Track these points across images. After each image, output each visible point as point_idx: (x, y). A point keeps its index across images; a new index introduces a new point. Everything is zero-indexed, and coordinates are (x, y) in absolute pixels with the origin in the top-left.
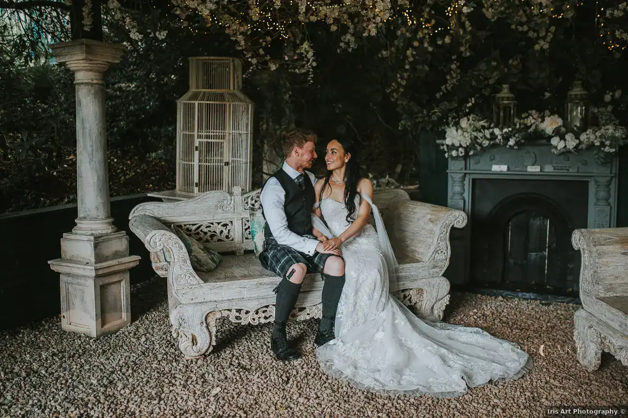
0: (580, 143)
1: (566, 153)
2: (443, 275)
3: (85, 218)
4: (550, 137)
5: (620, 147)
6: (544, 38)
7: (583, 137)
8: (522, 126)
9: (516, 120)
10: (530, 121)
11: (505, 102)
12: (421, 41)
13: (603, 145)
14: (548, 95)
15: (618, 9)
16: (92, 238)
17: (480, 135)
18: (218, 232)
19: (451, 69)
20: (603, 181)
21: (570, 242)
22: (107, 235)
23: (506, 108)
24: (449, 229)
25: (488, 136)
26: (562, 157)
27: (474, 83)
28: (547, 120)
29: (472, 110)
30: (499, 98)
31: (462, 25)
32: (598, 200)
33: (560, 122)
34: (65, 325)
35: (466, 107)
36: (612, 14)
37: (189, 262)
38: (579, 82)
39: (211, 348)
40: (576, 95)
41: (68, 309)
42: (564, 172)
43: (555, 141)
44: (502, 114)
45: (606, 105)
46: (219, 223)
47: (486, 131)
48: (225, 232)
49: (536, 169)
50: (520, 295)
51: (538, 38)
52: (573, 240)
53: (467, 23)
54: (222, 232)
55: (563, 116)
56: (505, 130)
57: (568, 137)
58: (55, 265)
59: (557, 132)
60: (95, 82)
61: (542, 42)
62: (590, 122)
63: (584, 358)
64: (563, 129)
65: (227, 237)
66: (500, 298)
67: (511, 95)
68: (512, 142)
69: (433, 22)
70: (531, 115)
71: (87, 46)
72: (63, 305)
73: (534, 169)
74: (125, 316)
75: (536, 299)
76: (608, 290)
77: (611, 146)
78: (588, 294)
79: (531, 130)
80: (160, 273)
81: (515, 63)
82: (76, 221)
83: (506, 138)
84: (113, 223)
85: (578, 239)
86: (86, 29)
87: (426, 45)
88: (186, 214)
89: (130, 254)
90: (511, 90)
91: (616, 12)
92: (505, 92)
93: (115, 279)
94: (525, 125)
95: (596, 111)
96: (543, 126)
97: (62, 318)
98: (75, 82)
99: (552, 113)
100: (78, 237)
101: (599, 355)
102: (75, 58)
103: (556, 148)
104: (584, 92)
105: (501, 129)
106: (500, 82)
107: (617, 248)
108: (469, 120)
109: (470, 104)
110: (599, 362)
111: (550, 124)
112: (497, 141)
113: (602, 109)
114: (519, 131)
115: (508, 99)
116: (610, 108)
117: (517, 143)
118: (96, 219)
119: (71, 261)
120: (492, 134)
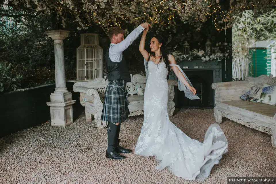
0: (210, 59)
1: (206, 62)
2: (173, 101)
3: (59, 88)
4: (201, 57)
5: (222, 59)
6: (199, 27)
7: (211, 57)
8: (192, 54)
9: (190, 52)
10: (194, 52)
11: (187, 47)
12: (160, 28)
13: (217, 59)
14: (199, 44)
15: (221, 21)
16: (63, 94)
17: (179, 57)
18: (100, 91)
19: (169, 37)
20: (217, 70)
21: (211, 87)
22: (66, 93)
23: (187, 49)
24: (174, 86)
25: (182, 57)
26: (205, 63)
27: (176, 41)
28: (200, 52)
29: (176, 49)
30: (184, 45)
31: (173, 23)
32: (216, 76)
33: (203, 52)
34: (52, 124)
35: (174, 49)
36: (220, 22)
37: (100, 99)
38: (209, 40)
39: (107, 126)
40: (208, 44)
41: (53, 118)
42: (205, 68)
43: (203, 58)
44: (186, 50)
45: (217, 47)
46: (100, 88)
47: (181, 56)
48: (103, 91)
49: (197, 67)
50: (194, 108)
51: (197, 27)
52: (212, 86)
53: (175, 22)
54: (101, 91)
55: (204, 50)
56: (187, 55)
57: (207, 57)
58: (49, 104)
59: (203, 56)
60: (62, 43)
61: (198, 28)
62: (213, 52)
63: (218, 120)
64: (205, 55)
65: (103, 93)
66: (188, 109)
67: (188, 44)
68: (189, 59)
69: (164, 22)
70: (195, 50)
71: (61, 32)
72: (51, 117)
73: (196, 67)
74: (72, 120)
75: (199, 108)
76: (223, 100)
77: (219, 59)
78: (218, 101)
79: (195, 55)
80: (83, 105)
81: (189, 34)
82: (55, 89)
83: (188, 58)
84: (67, 89)
85: (214, 86)
86: (64, 27)
87: (162, 29)
88: (91, 85)
89: (73, 100)
90: (188, 43)
91: (221, 22)
92: (186, 43)
93: (69, 107)
94: (193, 53)
95: (214, 49)
96: (198, 54)
97: (51, 122)
98: (54, 43)
99: (201, 50)
100: (57, 94)
101: (222, 118)
102: (55, 35)
103: (203, 60)
104: (210, 43)
105: (186, 55)
106: (184, 40)
107: (224, 88)
108: (175, 52)
109: (175, 48)
110: (222, 120)
111: (201, 53)
112: (185, 59)
113: (216, 48)
114: (191, 55)
115: (187, 45)
116: (218, 48)
117: (191, 59)
118: (63, 88)
119: (54, 102)
120: (183, 57)
